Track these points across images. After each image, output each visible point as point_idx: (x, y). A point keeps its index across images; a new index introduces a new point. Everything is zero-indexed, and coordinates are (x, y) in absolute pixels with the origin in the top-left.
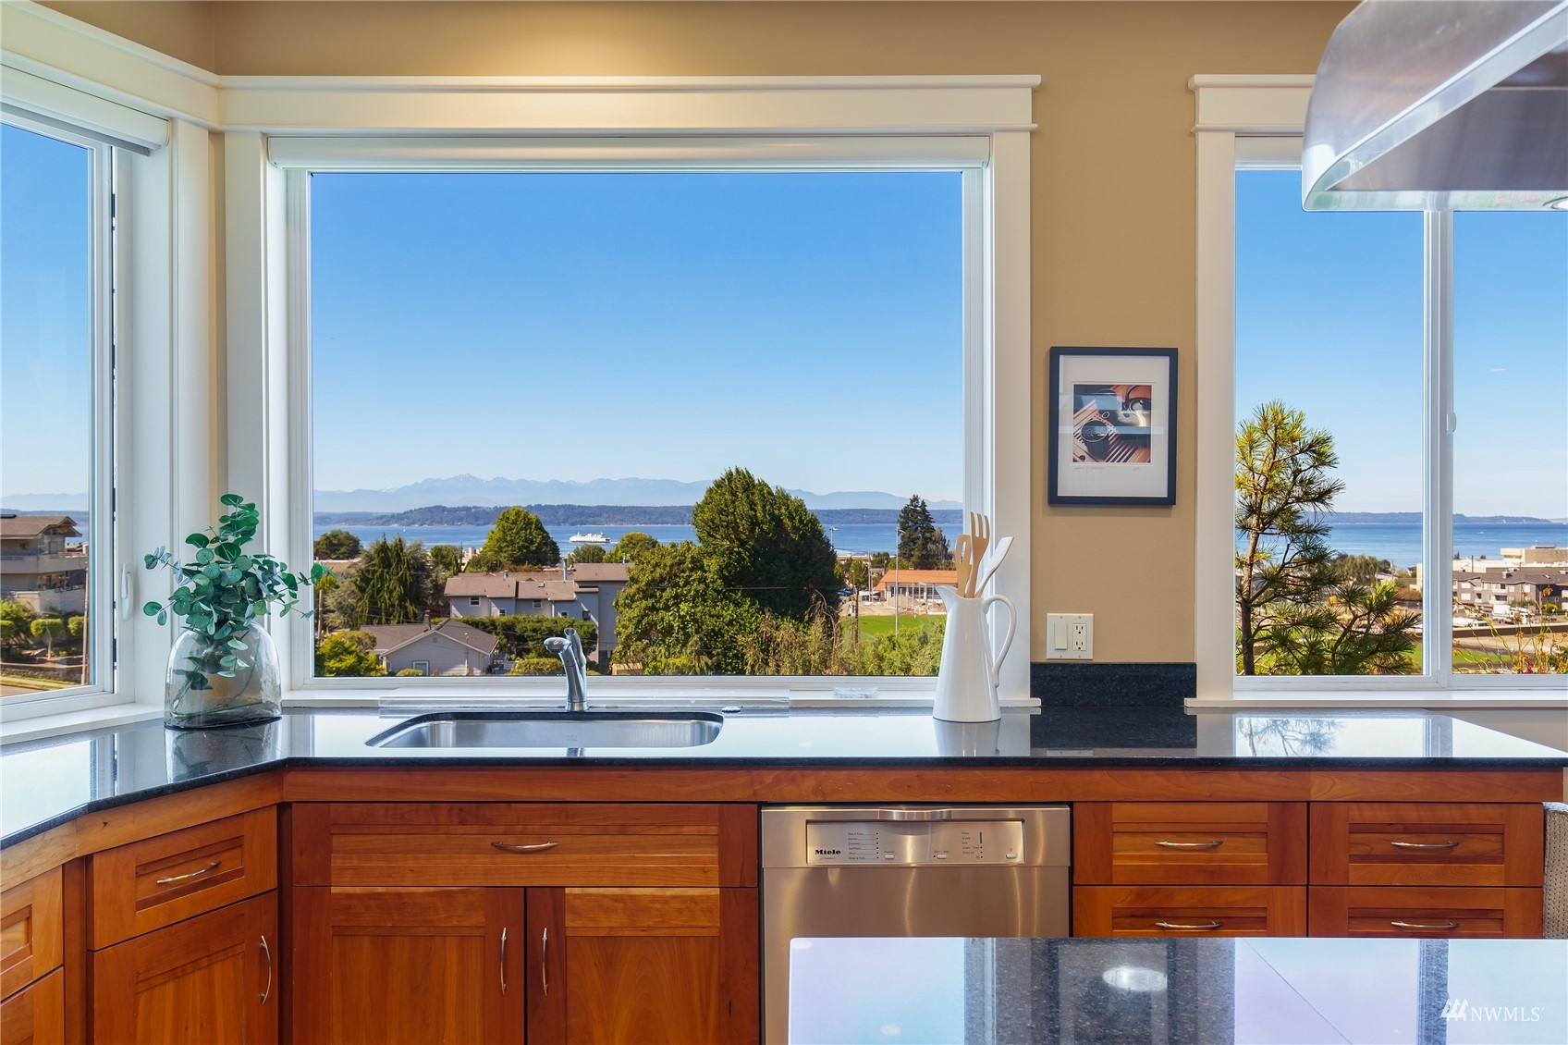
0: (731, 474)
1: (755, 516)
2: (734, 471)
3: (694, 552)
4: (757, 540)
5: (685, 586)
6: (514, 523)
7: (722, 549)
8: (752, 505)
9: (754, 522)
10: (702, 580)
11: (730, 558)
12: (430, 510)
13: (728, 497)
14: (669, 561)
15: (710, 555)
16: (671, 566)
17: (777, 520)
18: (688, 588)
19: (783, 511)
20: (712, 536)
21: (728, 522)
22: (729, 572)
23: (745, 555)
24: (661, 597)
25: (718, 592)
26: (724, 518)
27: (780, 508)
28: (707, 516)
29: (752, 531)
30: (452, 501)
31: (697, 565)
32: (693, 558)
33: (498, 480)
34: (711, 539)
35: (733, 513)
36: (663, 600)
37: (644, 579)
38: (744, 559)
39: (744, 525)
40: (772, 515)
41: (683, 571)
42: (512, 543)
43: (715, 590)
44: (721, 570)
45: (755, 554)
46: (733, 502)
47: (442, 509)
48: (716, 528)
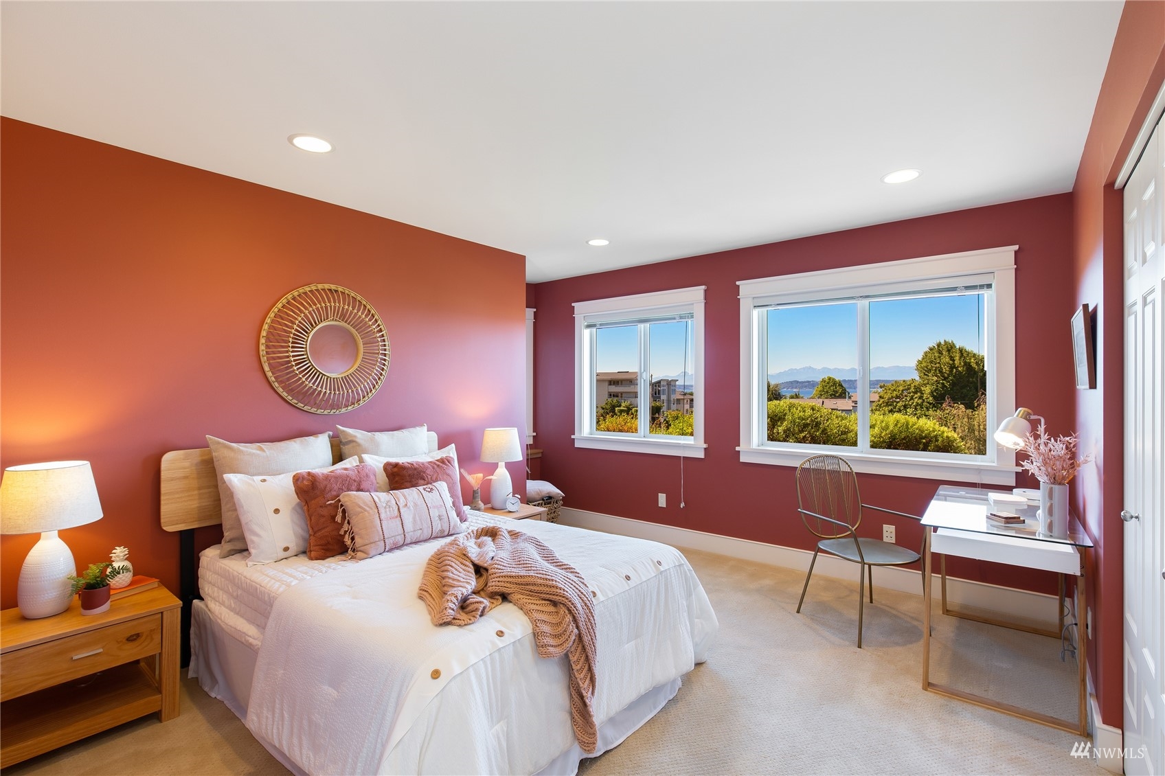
0: (940, 343)
1: (954, 363)
2: (943, 343)
3: (917, 384)
4: (954, 377)
5: (910, 400)
6: (828, 383)
7: (932, 382)
8: (952, 359)
9: (952, 367)
10: (921, 398)
11: (937, 386)
12: (791, 382)
13: (937, 355)
14: (901, 388)
15: (925, 385)
16: (903, 391)
17: (968, 365)
18: (912, 401)
19: (972, 360)
20: (927, 375)
21: (936, 368)
22: (937, 393)
23: (947, 385)
24: (896, 405)
25: (930, 404)
26: (933, 365)
27: (970, 359)
28: (924, 364)
29: (951, 371)
30: (802, 378)
31: (918, 390)
32: (915, 386)
33: (824, 368)
34: (926, 377)
35: (939, 363)
36: (897, 407)
37: (887, 397)
38: (946, 387)
39: (946, 369)
40: (966, 363)
41: (910, 393)
42: (827, 392)
43: (928, 403)
44: (932, 392)
45: (953, 384)
46: (939, 357)
47: (797, 382)
48: (929, 371)
